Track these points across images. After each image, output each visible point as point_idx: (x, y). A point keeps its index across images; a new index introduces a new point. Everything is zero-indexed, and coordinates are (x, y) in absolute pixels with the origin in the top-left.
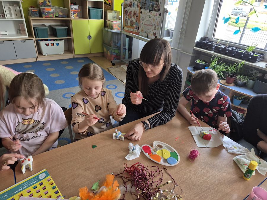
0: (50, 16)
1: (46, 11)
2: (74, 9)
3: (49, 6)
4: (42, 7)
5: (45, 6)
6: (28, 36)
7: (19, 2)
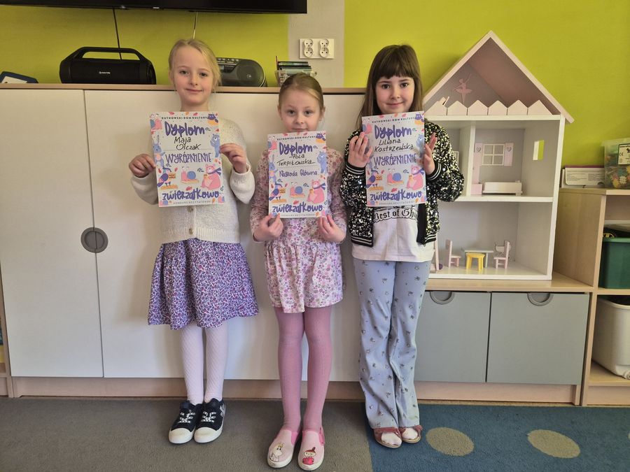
6: (549, 276)
7: (558, 122)
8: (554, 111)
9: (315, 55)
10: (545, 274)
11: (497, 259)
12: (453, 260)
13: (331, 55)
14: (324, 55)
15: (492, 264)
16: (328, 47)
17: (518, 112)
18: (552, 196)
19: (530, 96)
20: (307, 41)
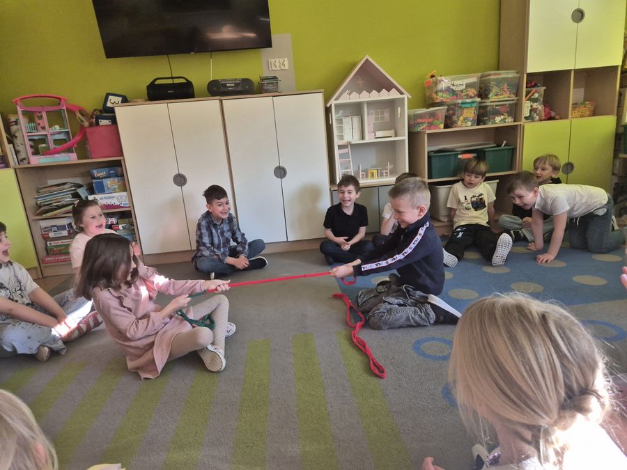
7: (404, 98)
8: (401, 93)
9: (278, 68)
11: (384, 171)
12: (363, 175)
13: (287, 67)
14: (283, 68)
15: (382, 175)
16: (285, 63)
17: (384, 95)
18: (404, 135)
19: (389, 86)
20: (273, 60)
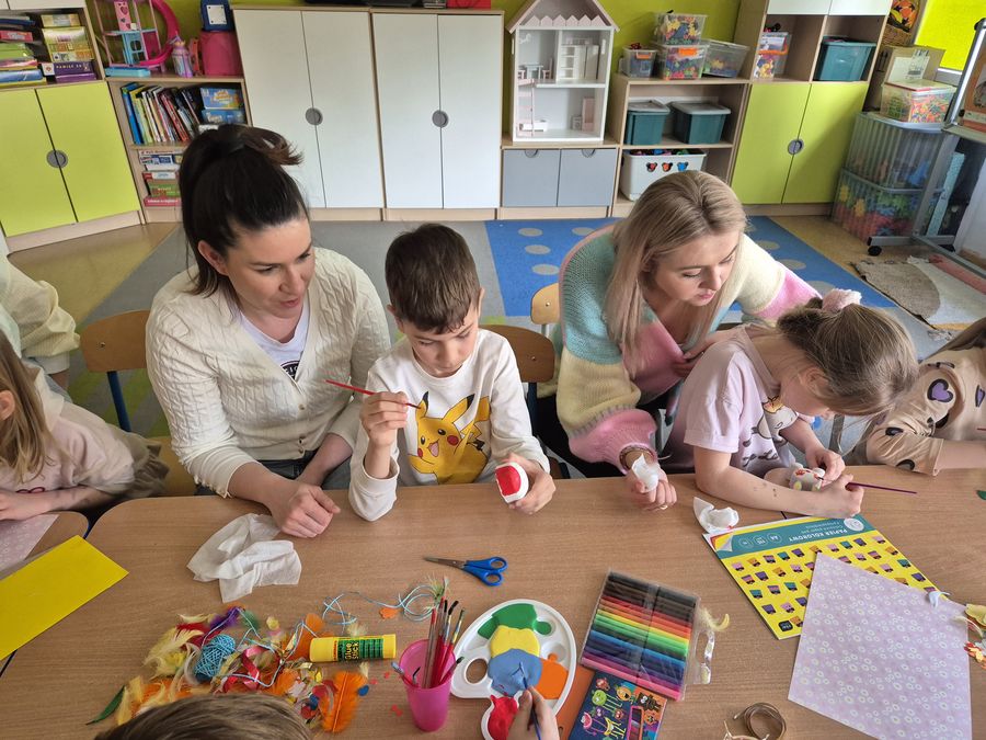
0: (687, 73)
1: (679, 58)
2: (766, 48)
3: (693, 40)
4: (670, 44)
5: (681, 42)
6: (602, 139)
7: (610, 31)
8: (607, 23)
10: (599, 136)
17: (586, 24)
18: (604, 83)
19: (593, 13)
